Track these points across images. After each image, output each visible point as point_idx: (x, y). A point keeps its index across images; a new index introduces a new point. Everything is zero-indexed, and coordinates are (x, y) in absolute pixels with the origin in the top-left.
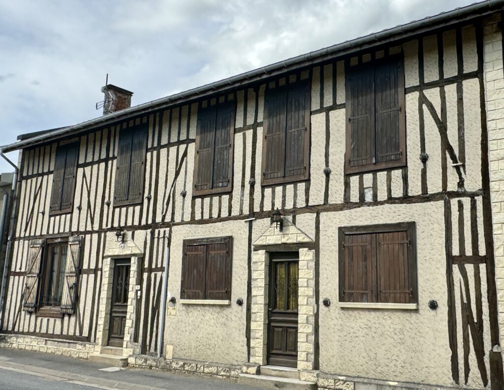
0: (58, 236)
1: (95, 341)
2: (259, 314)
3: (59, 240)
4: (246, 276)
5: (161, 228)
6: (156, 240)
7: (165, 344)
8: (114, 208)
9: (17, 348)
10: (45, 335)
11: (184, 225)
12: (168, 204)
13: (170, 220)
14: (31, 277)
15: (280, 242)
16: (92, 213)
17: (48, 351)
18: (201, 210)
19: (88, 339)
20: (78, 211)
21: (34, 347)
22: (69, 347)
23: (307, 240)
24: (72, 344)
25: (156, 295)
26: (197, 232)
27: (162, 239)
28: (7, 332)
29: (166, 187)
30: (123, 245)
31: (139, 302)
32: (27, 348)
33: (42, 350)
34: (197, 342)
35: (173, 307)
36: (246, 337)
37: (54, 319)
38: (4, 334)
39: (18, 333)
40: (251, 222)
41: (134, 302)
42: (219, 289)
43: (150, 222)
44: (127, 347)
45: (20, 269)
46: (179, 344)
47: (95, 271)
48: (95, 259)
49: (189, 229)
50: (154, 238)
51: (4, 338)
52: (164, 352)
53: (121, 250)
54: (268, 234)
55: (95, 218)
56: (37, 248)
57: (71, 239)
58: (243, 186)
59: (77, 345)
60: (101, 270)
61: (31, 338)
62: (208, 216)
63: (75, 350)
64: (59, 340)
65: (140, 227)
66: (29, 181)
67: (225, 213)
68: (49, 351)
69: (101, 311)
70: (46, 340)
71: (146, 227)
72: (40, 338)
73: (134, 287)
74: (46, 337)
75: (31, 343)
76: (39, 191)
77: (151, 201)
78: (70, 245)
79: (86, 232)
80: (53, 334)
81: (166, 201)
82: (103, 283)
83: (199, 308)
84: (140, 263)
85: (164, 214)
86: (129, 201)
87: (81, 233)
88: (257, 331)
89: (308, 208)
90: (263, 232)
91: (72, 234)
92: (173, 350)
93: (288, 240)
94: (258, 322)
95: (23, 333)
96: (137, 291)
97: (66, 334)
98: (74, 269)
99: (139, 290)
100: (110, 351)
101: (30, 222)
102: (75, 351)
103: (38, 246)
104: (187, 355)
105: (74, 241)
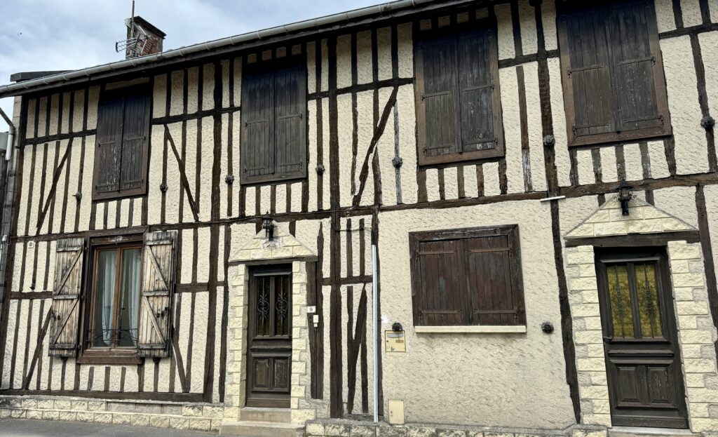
0: (115, 233)
1: (222, 400)
2: (592, 346)
3: (120, 239)
4: (556, 287)
5: (352, 215)
6: (343, 235)
7: (385, 399)
8: (243, 187)
9: (39, 417)
10: (103, 395)
11: (406, 211)
12: (363, 178)
13: (373, 203)
14: (64, 300)
15: (624, 232)
16: (194, 195)
17: (114, 421)
18: (438, 186)
19: (206, 396)
20: (160, 193)
21: (80, 415)
22: (162, 412)
23: (682, 227)
24: (169, 408)
25: (355, 321)
26: (436, 220)
27: (358, 233)
28: (11, 391)
29: (355, 153)
30: (271, 243)
31: (316, 333)
32: (64, 417)
33: (99, 419)
34: (459, 395)
35: (397, 339)
36: (568, 383)
37: (121, 367)
38: (7, 396)
39: (38, 391)
40: (554, 203)
41: (306, 333)
42: (500, 308)
43: (327, 206)
44: (298, 408)
45: (33, 288)
46: (418, 398)
47: (211, 287)
48: (208, 267)
49: (418, 216)
50: (339, 232)
51: (7, 402)
52: (385, 412)
53: (269, 252)
54: (596, 220)
55: (201, 203)
56: (74, 253)
57: (150, 237)
58: (525, 147)
59: (184, 408)
60: (225, 284)
61: (71, 401)
62: (457, 194)
63: (179, 416)
64: (138, 401)
65: (305, 214)
66: (40, 147)
67: (494, 190)
68: (119, 421)
69: (232, 351)
70: (107, 402)
71: (320, 214)
72: (93, 399)
73: (303, 309)
74: (106, 398)
75: (71, 408)
76: (66, 163)
77: (324, 175)
78: (151, 246)
79: (181, 226)
80: (122, 392)
81: (358, 174)
82: (230, 304)
83: (456, 340)
84: (313, 270)
85: (356, 194)
86: (276, 175)
87: (171, 227)
88: (592, 373)
89: (676, 179)
90: (584, 218)
91: (152, 228)
92: (405, 409)
93: (641, 228)
94: (593, 360)
95: (49, 392)
96: (310, 316)
97: (152, 391)
98: (162, 285)
99: (316, 314)
100: (260, 416)
101: (48, 212)
102: (179, 419)
103: (75, 249)
104: (439, 415)
105: (158, 240)
